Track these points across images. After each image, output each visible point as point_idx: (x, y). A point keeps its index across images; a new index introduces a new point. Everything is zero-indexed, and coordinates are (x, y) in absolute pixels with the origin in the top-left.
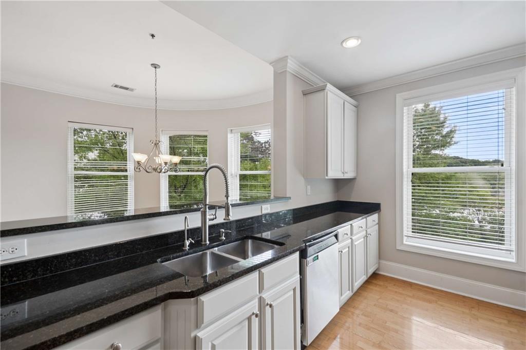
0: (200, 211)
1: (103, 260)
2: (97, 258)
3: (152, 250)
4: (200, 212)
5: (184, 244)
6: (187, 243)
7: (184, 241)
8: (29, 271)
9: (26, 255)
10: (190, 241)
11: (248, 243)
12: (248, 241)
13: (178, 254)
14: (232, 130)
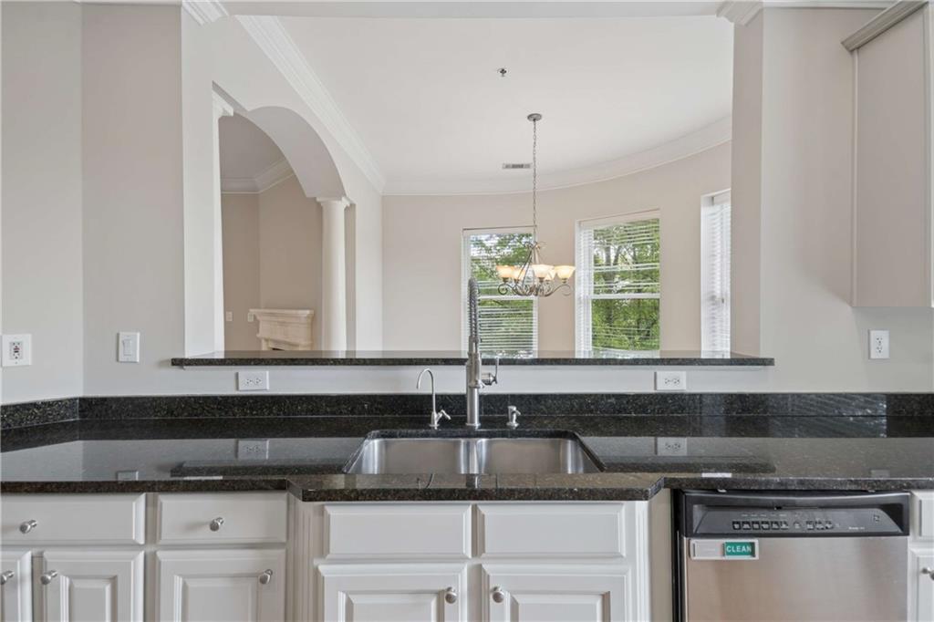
0: (464, 364)
1: (334, 414)
2: (328, 410)
3: (397, 416)
4: (464, 367)
5: (430, 418)
6: (436, 416)
7: (430, 411)
8: (266, 407)
9: (268, 388)
10: (441, 415)
11: (565, 448)
12: (567, 443)
13: (409, 431)
14: (713, 198)
